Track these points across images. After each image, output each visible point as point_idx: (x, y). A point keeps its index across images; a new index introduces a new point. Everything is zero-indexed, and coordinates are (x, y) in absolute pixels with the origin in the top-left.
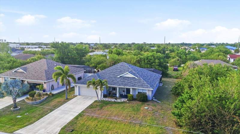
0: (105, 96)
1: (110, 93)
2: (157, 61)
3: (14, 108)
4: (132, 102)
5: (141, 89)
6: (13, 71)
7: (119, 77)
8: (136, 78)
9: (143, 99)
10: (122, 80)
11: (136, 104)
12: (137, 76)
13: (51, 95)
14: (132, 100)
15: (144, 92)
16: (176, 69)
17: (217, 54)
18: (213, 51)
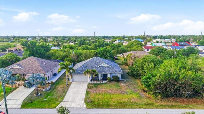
0: (91, 81)
1: (95, 78)
2: (108, 53)
3: (36, 94)
4: (111, 82)
5: (115, 74)
6: (10, 68)
7: (98, 67)
8: (110, 67)
9: (116, 79)
10: (101, 69)
11: (113, 83)
12: (110, 66)
13: (52, 83)
14: (111, 81)
15: (116, 75)
16: (117, 58)
17: (137, 46)
18: (133, 44)
